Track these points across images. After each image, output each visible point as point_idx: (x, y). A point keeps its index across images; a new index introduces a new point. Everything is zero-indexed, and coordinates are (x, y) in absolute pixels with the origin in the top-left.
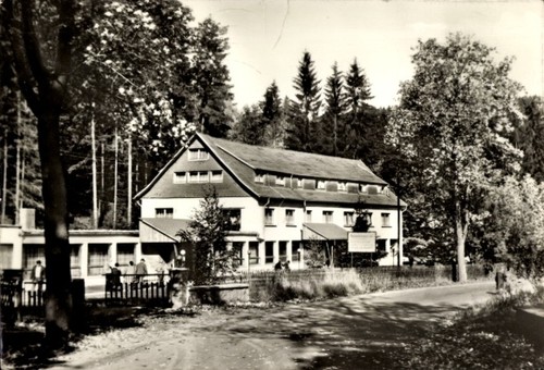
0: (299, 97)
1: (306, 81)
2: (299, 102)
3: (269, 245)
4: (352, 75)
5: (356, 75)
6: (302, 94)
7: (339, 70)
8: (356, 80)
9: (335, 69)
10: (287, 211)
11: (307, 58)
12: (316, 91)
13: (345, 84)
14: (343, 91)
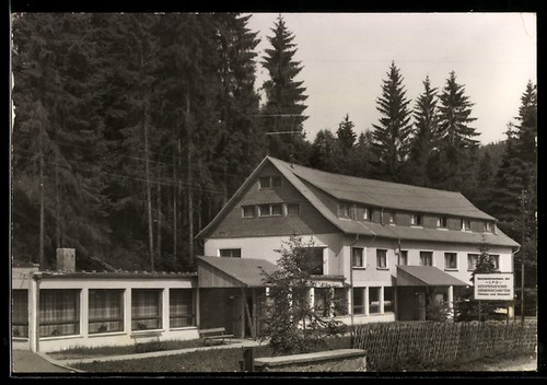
0: (384, 122)
1: (393, 102)
2: (385, 128)
3: (358, 292)
4: (449, 93)
5: (453, 92)
6: (387, 117)
7: (431, 87)
8: (454, 97)
9: (427, 86)
10: (378, 251)
11: (394, 75)
12: (404, 114)
13: (440, 104)
14: (437, 112)
